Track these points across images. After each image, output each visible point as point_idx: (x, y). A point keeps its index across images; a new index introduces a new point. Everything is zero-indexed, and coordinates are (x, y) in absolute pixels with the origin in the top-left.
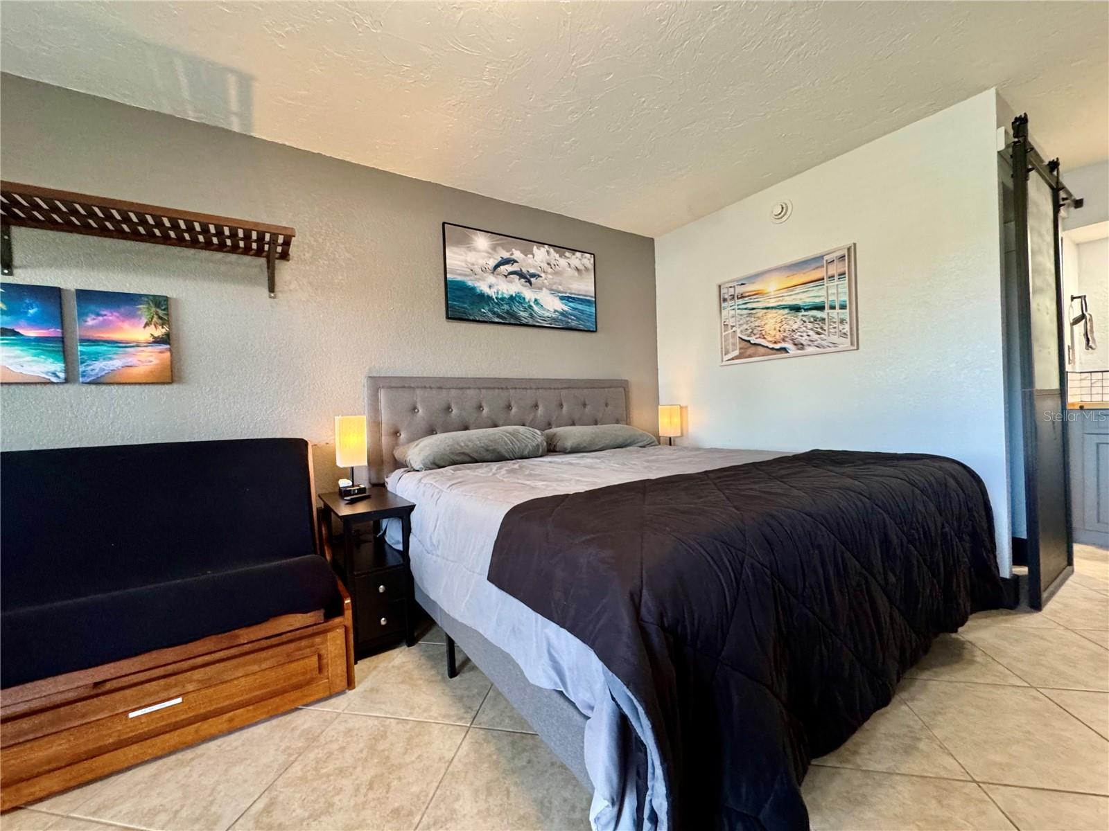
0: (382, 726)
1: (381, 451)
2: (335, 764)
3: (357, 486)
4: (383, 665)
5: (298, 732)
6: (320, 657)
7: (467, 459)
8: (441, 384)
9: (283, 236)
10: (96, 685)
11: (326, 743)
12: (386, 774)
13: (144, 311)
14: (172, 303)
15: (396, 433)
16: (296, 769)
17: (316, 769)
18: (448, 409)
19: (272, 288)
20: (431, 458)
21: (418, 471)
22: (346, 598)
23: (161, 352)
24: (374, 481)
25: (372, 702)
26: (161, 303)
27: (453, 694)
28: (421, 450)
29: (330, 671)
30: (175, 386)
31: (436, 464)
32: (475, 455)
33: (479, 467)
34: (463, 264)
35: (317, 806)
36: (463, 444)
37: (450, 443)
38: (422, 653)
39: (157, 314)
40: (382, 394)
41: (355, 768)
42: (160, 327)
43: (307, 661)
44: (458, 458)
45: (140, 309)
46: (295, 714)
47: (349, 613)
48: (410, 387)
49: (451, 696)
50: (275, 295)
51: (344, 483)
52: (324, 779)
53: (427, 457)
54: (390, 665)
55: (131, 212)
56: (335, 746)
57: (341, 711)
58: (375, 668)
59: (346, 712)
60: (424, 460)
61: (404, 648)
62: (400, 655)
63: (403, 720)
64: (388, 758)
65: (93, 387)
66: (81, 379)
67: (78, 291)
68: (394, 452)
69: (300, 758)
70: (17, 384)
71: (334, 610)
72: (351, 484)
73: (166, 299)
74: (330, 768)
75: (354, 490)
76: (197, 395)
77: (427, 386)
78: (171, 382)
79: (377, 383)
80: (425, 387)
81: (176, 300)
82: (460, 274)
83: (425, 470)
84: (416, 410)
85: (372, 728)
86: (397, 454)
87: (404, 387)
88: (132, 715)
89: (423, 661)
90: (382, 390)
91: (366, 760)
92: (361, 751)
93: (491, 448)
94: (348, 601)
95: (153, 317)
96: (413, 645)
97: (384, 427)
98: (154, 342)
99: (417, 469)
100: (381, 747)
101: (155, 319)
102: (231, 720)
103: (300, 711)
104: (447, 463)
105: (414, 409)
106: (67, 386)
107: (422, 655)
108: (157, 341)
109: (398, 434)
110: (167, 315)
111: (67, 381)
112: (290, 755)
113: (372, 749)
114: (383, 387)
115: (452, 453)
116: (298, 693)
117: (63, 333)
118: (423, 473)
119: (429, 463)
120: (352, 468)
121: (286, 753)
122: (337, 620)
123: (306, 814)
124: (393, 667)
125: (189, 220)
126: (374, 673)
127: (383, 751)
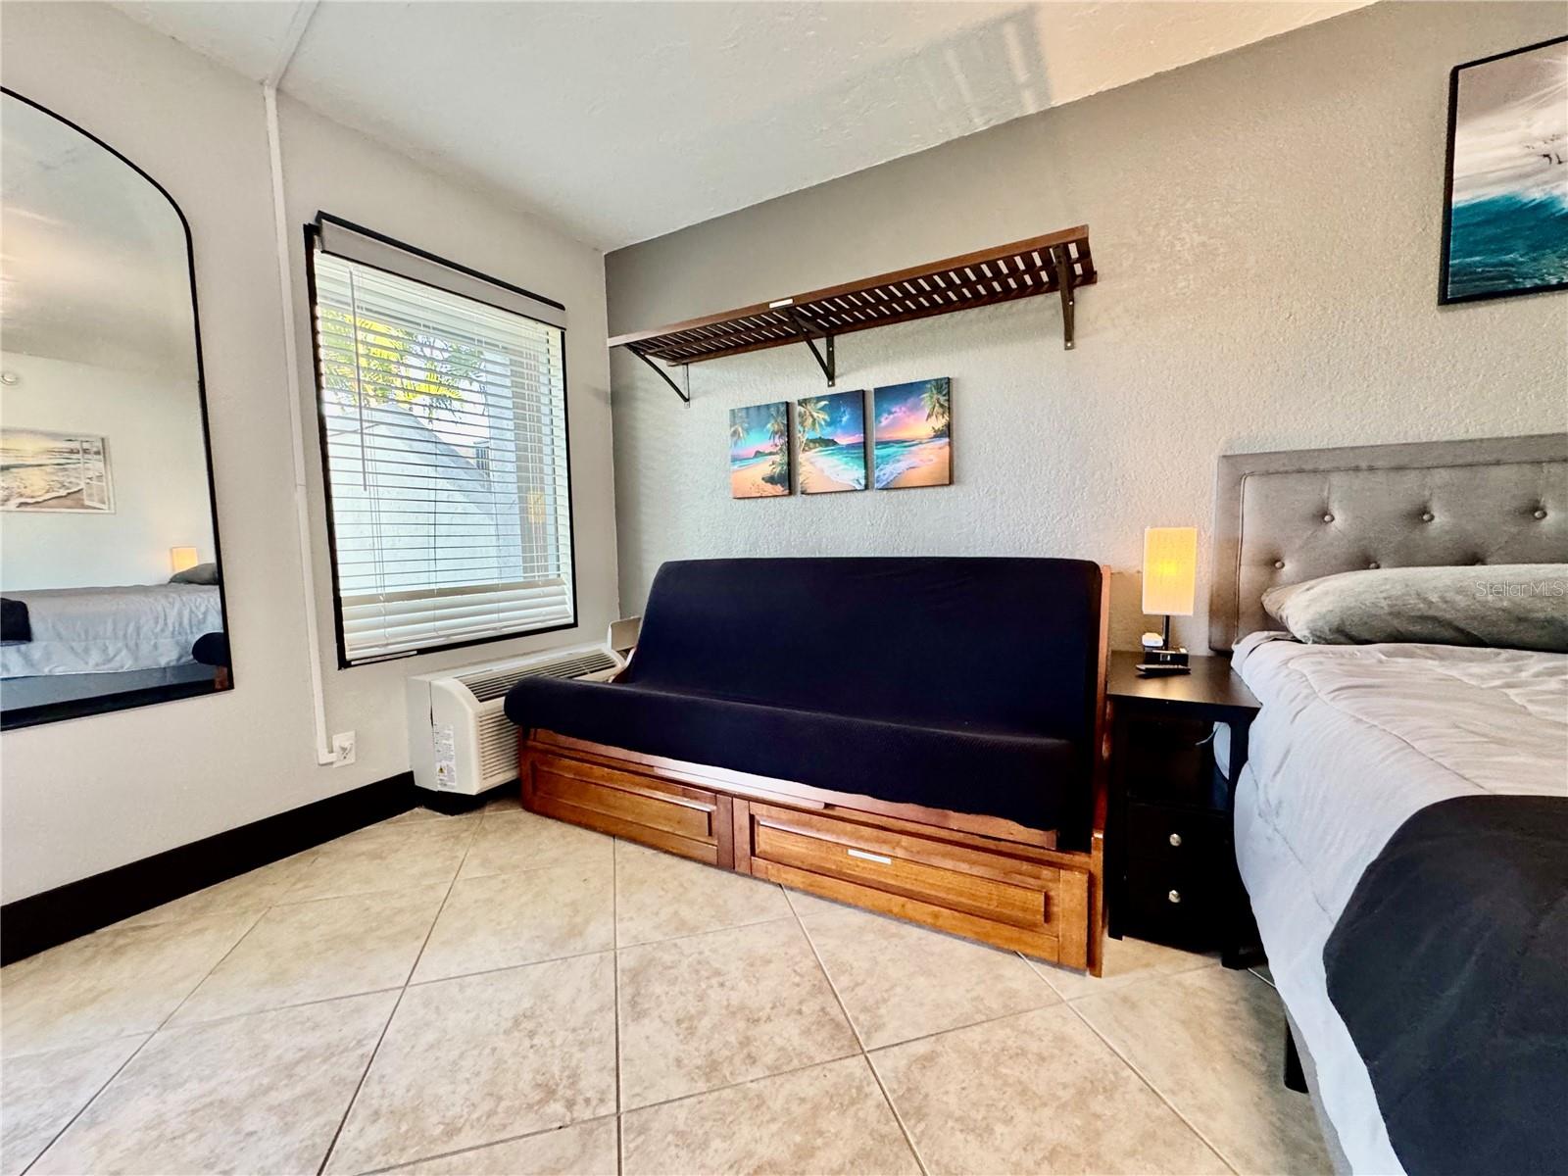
0: (1115, 1073)
1: (1236, 594)
2: (1022, 1073)
3: (1174, 649)
4: (1163, 969)
5: (1000, 986)
6: (1048, 899)
7: (1448, 634)
8: (1406, 459)
9: (1074, 244)
10: (827, 806)
11: (1025, 1032)
12: (1082, 1161)
13: (927, 400)
14: (954, 385)
15: (1273, 562)
16: (975, 1036)
17: (996, 1057)
18: (1420, 515)
19: (1069, 336)
20: (1336, 622)
21: (1300, 642)
22: (1098, 829)
23: (940, 448)
24: (1219, 645)
25: (1116, 1019)
26: (944, 386)
27: (1278, 1124)
28: (1313, 600)
29: (1060, 926)
30: (953, 488)
31: (1345, 634)
32: (1475, 628)
33: (1486, 659)
34: (1515, 150)
35: (973, 1114)
36: (1434, 598)
37: (1394, 592)
38: (1246, 995)
39: (939, 402)
40: (1249, 487)
41: (1045, 1105)
42: (941, 417)
43: (1029, 894)
44: (1417, 628)
45: (923, 398)
46: (1009, 958)
47: (1098, 855)
48: (1315, 471)
49: (1271, 1123)
50: (1073, 345)
51: (1153, 640)
52: (999, 1082)
53: (1323, 617)
54: (1177, 977)
55: (921, 278)
56: (1034, 1046)
57: (1065, 998)
58: (1147, 965)
59: (1071, 1004)
60: (1312, 621)
61: (1215, 963)
62: (1200, 972)
63: (1153, 1091)
64: (1098, 1134)
65: (885, 492)
66: (876, 485)
67: (875, 389)
68: (1263, 598)
69: (985, 1025)
70: (835, 492)
71: (1073, 841)
72: (1161, 644)
73: (948, 381)
74: (1012, 1071)
75: (1165, 656)
76: (974, 498)
77: (1364, 465)
78: (951, 482)
79: (1237, 468)
80: (1357, 469)
81: (957, 379)
82: (1501, 181)
83: (1314, 642)
84: (1327, 518)
85: (1097, 1061)
86: (1270, 602)
87: (1300, 471)
88: (851, 852)
89: (1242, 1008)
90: (1248, 479)
91: (1064, 1106)
92: (1065, 1086)
93: (1541, 615)
94: (1099, 835)
95: (935, 406)
96: (1237, 968)
97: (1248, 551)
98: (935, 437)
99: (1299, 637)
100: (1097, 1104)
101: (937, 408)
102: (936, 916)
103: (1016, 958)
104: (1382, 635)
105: (1322, 515)
106: (867, 492)
107: (1246, 1000)
108: (939, 435)
109: (1278, 565)
110: (949, 400)
111: (867, 487)
112: (979, 1011)
113: (1082, 1096)
114: (1252, 474)
115: (1397, 615)
116: (1014, 932)
117: (865, 438)
118: (1310, 647)
119: (1326, 629)
120: (1168, 617)
121: (974, 1003)
122: (1079, 858)
123: (958, 1113)
124: (1179, 984)
125: (975, 265)
126: (1143, 973)
127: (1097, 1116)
